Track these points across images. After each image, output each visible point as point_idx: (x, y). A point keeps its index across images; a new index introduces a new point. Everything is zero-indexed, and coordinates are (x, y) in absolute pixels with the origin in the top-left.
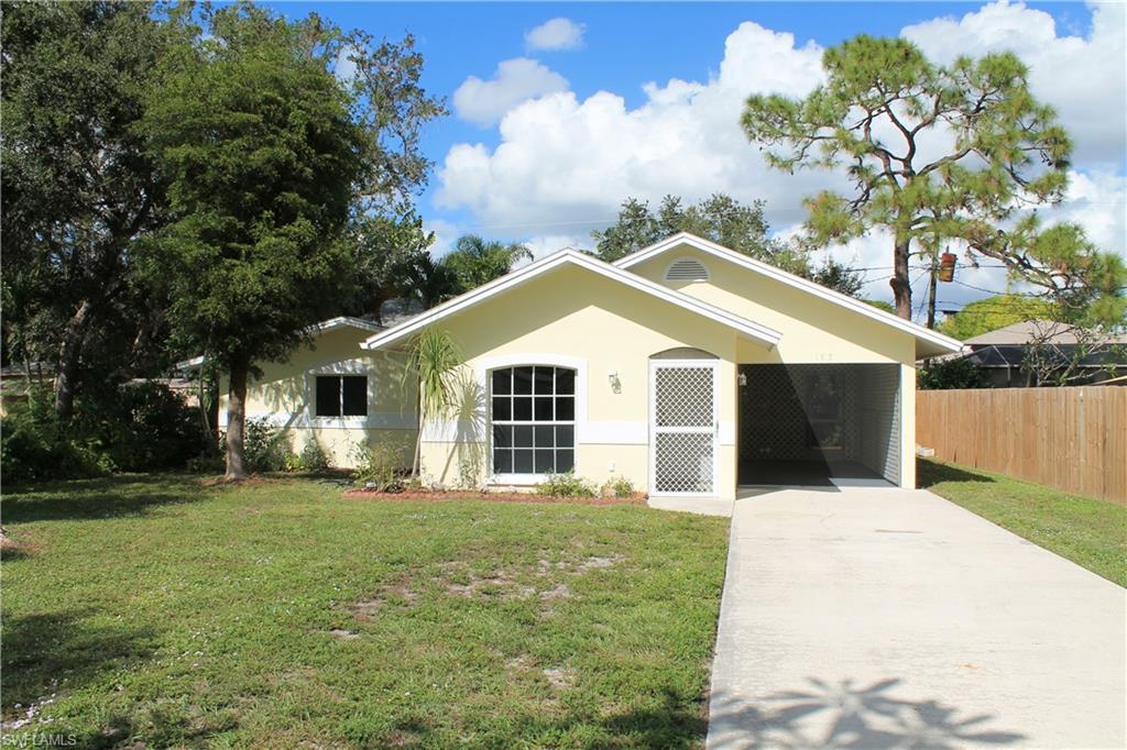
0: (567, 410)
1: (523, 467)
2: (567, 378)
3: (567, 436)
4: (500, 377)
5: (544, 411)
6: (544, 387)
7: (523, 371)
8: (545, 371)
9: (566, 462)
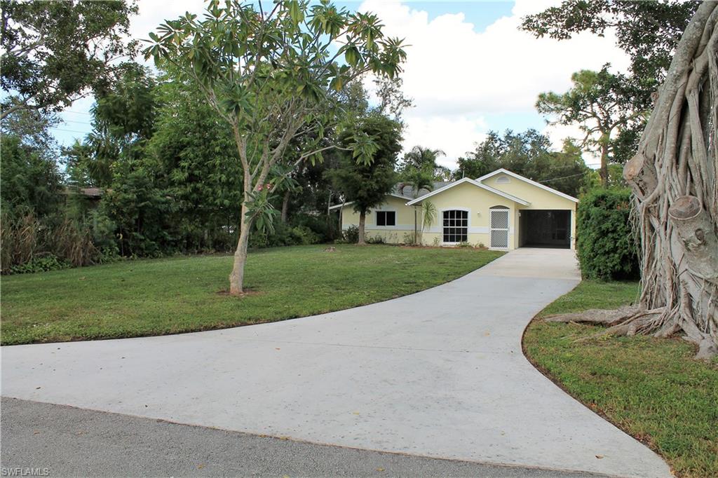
0: (465, 223)
1: (452, 240)
2: (465, 214)
3: (465, 231)
4: (446, 214)
5: (458, 224)
6: (459, 216)
7: (452, 212)
8: (459, 212)
9: (465, 238)
